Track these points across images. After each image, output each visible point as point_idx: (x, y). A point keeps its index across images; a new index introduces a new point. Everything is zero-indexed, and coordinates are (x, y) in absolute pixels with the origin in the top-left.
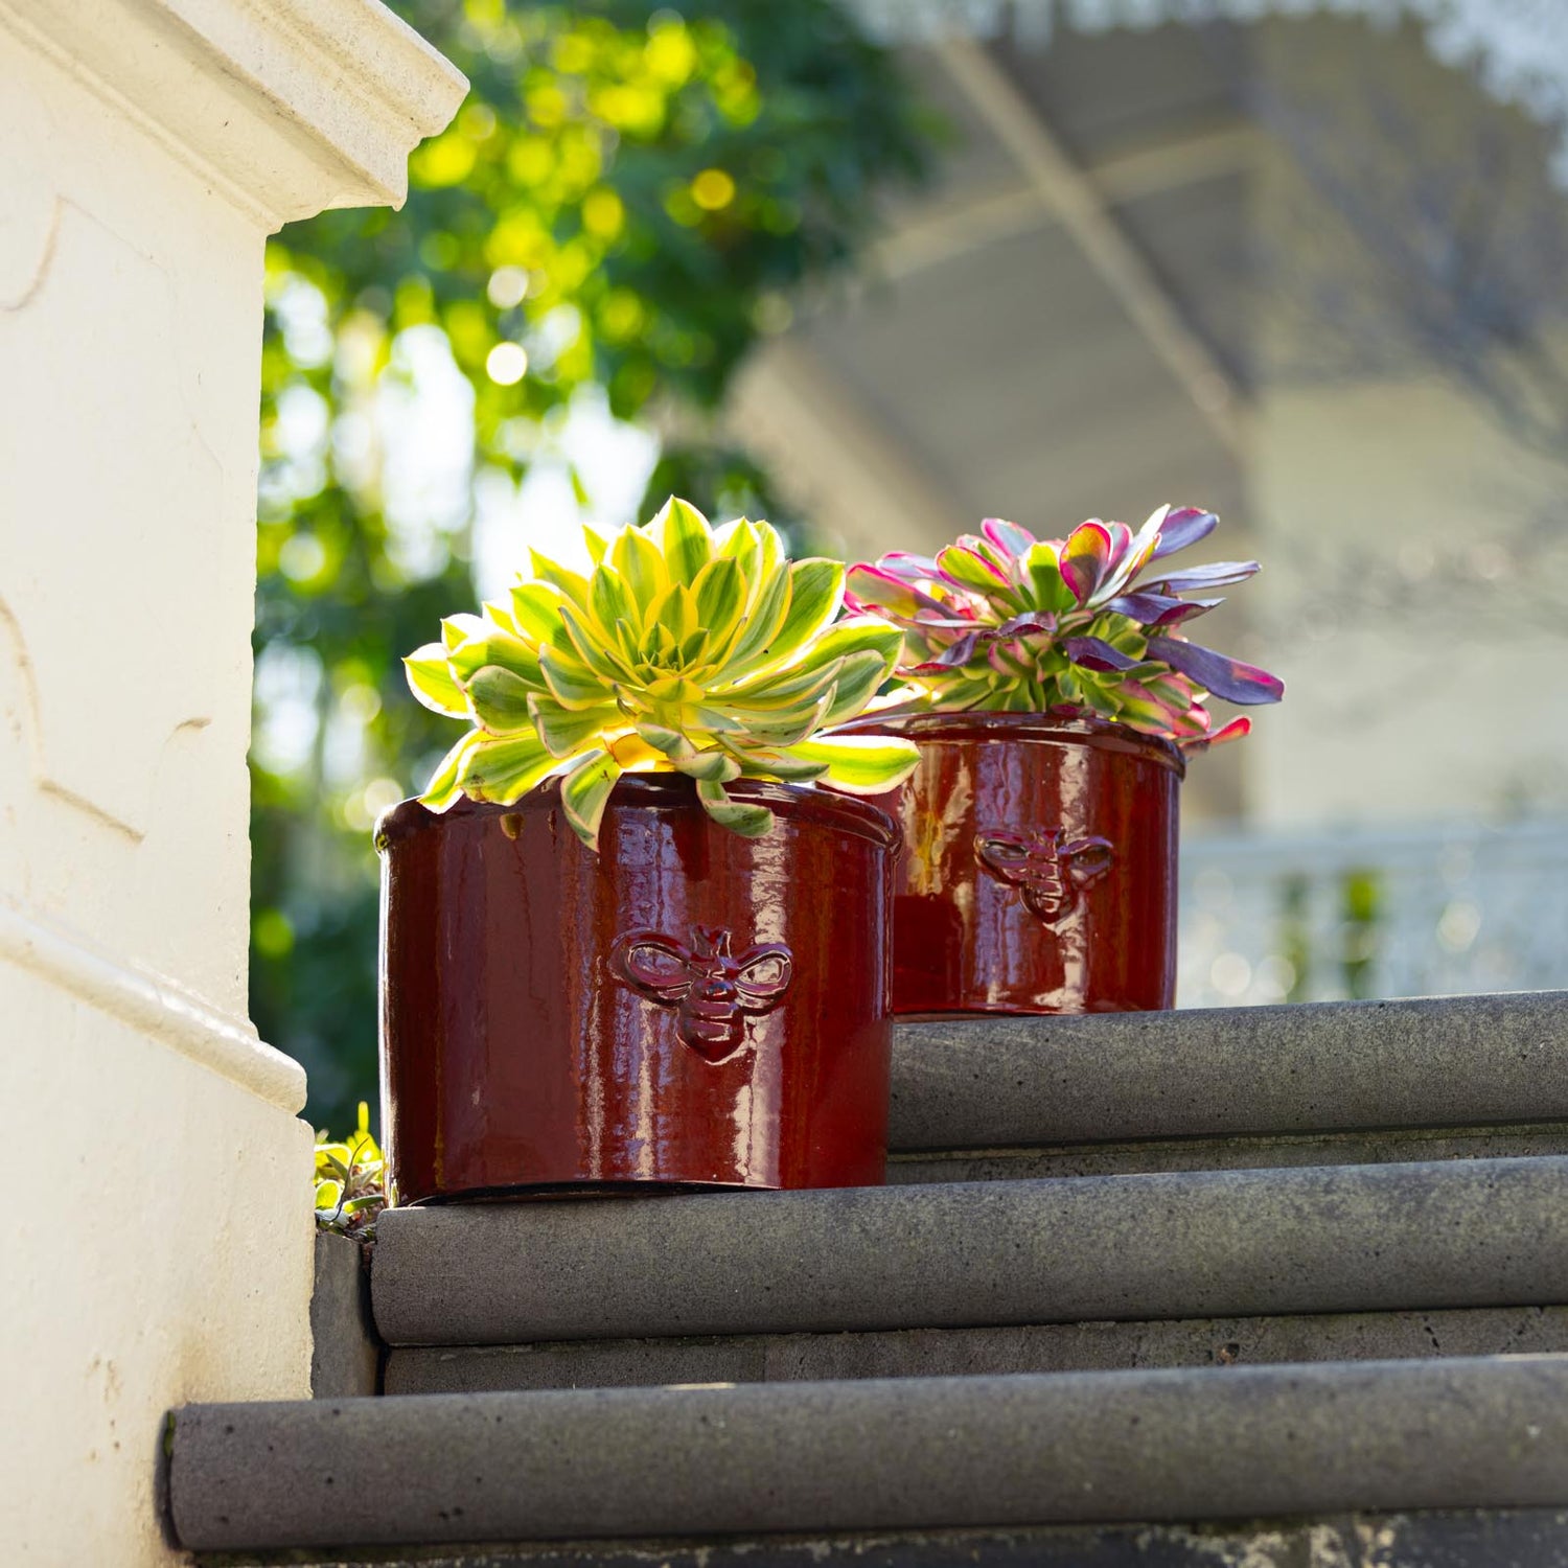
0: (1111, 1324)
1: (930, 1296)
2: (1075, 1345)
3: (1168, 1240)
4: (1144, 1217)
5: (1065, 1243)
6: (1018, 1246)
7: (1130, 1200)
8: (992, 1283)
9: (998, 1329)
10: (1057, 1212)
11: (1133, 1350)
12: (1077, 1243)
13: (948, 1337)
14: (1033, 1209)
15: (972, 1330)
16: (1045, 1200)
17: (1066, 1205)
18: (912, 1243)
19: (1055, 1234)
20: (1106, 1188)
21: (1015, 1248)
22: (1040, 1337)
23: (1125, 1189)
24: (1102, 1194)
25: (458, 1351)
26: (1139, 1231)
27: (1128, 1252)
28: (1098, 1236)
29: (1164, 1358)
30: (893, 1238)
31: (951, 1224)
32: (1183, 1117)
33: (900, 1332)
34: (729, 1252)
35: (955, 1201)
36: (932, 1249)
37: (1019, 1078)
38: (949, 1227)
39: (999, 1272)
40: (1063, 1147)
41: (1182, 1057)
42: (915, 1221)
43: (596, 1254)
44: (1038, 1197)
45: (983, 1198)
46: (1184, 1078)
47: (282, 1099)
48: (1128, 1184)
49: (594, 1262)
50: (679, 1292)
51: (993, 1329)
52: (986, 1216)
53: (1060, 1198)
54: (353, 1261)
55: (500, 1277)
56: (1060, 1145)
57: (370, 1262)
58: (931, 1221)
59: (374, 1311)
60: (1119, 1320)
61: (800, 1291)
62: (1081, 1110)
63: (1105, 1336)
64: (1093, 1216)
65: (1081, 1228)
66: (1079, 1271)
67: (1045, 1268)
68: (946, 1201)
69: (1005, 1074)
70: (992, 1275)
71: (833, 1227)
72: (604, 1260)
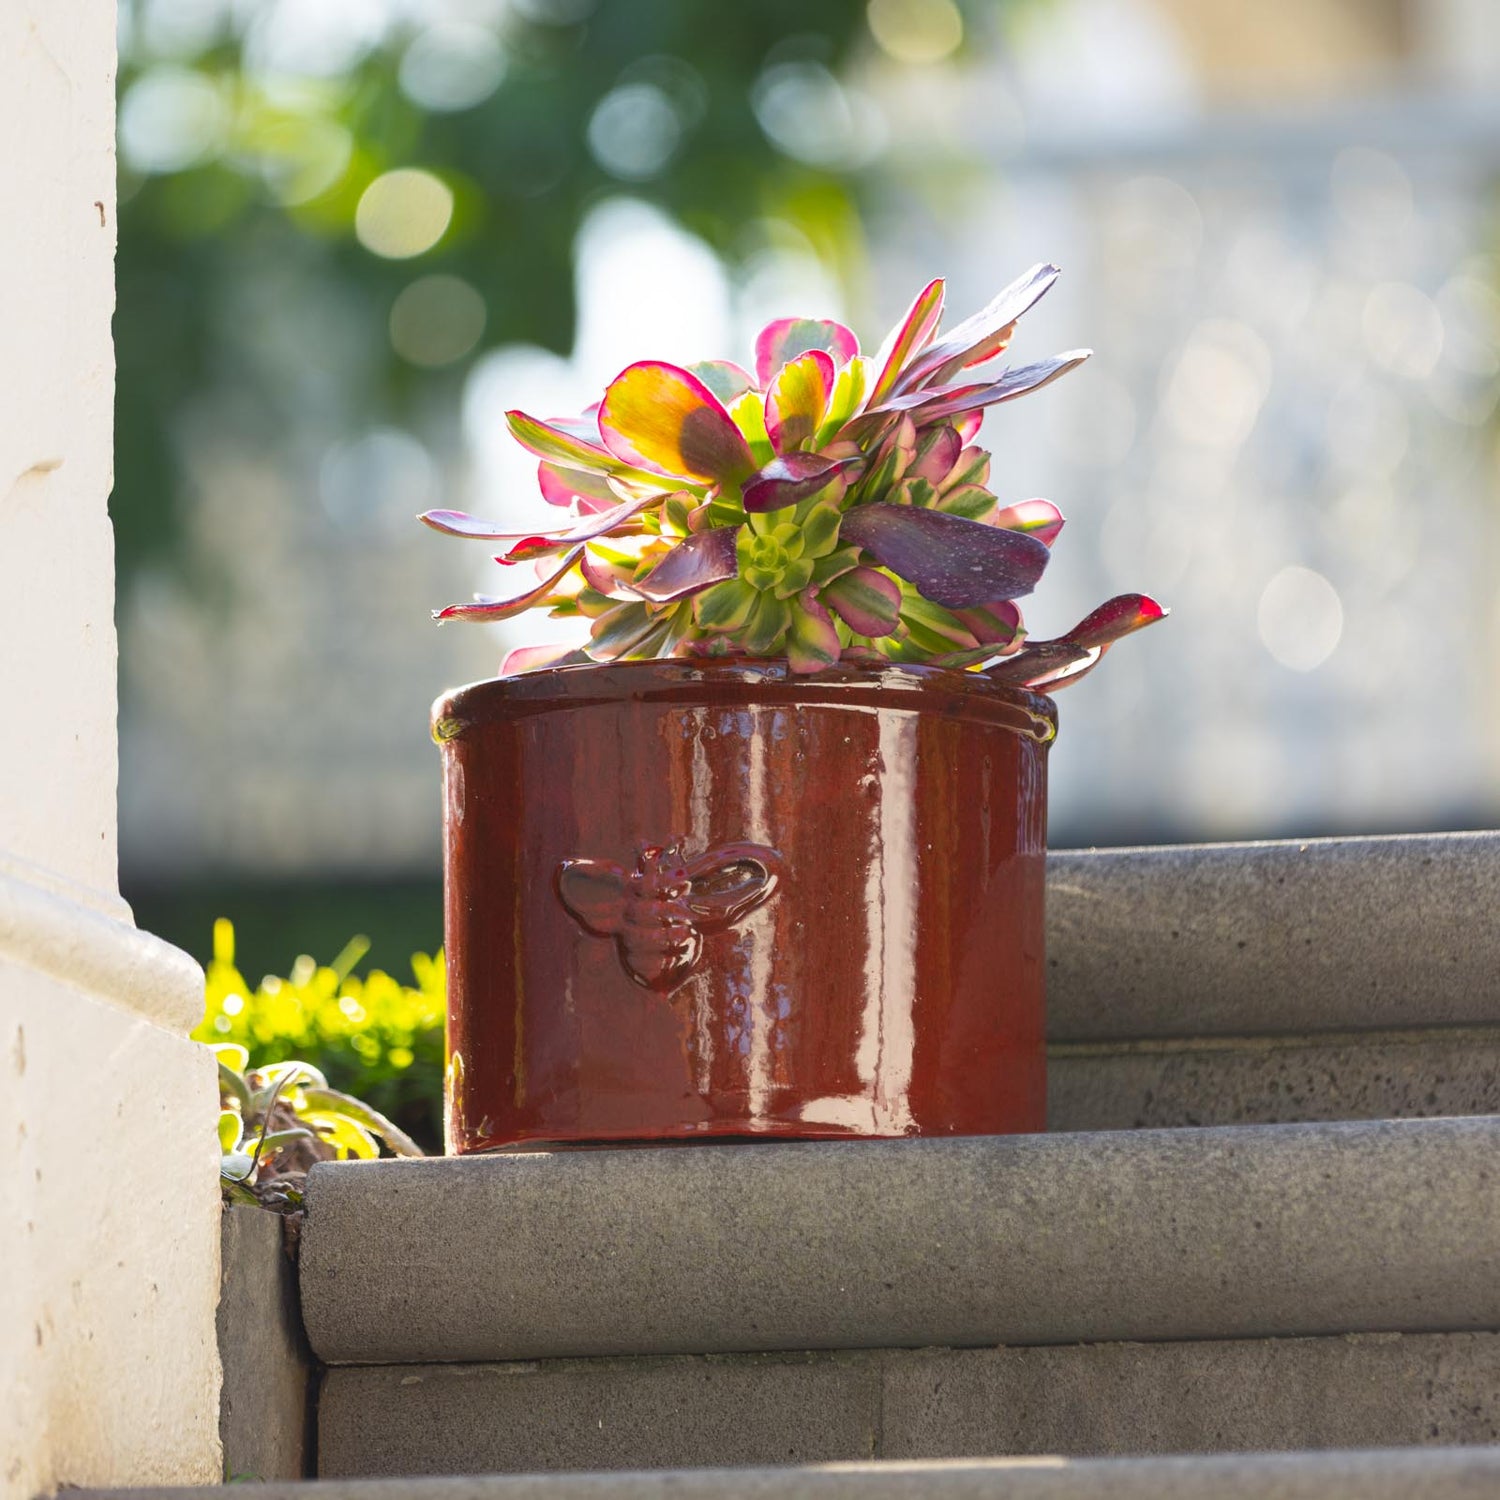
0: (1396, 1336)
1: (1128, 1298)
2: (1341, 1367)
3: (1479, 1218)
4: (1444, 1183)
5: (1328, 1222)
6: (1258, 1225)
7: (1424, 1157)
8: (1220, 1279)
9: (1227, 1343)
10: (1315, 1175)
11: (1428, 1374)
12: (1345, 1221)
13: (1153, 1353)
14: (1281, 1171)
15: (1189, 1344)
16: (1297, 1156)
17: (1328, 1166)
18: (1102, 1221)
19: (1313, 1207)
20: (1386, 1139)
21: (1253, 1230)
22: (1289, 1355)
23: (1417, 1142)
24: (1382, 1150)
25: (427, 1371)
26: (1437, 1204)
27: (1421, 1236)
28: (1377, 1212)
29: (1474, 1387)
30: (1074, 1212)
31: (1160, 1192)
32: (1485, 995)
33: (1083, 1346)
34: (830, 1232)
35: (1164, 1158)
36: (1131, 1230)
37: (1240, 937)
38: (1157, 1197)
39: (1230, 1264)
40: (1305, 1036)
41: (1483, 907)
42: (1105, 1187)
43: (633, 1234)
44: (1286, 1152)
45: (1205, 1154)
46: (1487, 939)
47: (171, 1015)
48: (1419, 1134)
49: (631, 1246)
50: (757, 1290)
51: (1219, 1342)
52: (1211, 1180)
53: (1320, 1153)
54: (272, 1242)
55: (491, 1267)
56: (1301, 1032)
57: (297, 1243)
58: (1130, 1188)
59: (303, 1315)
60: (1405, 1332)
61: (936, 1290)
62: (1332, 985)
63: (1386, 1355)
64: (1369, 1182)
65: (1351, 1200)
66: (1349, 1262)
67: (1299, 1259)
68: (1151, 1158)
69: (1219, 931)
70: (1221, 1269)
71: (984, 1196)
72: (646, 1243)
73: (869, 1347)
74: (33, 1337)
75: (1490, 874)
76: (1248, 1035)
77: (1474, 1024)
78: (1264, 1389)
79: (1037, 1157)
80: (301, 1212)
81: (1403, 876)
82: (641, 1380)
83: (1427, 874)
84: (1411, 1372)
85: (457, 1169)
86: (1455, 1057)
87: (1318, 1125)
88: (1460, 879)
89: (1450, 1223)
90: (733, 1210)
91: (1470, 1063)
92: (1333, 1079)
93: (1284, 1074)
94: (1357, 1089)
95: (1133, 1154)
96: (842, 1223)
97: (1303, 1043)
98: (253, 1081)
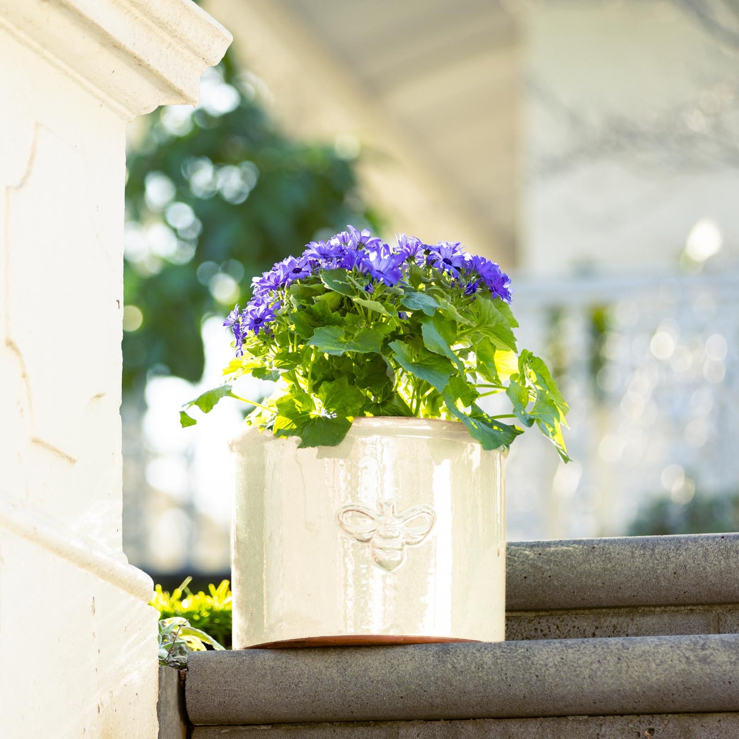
0: (586, 717)
1: (489, 702)
2: (566, 728)
3: (617, 674)
4: (605, 661)
5: (562, 675)
6: (537, 676)
7: (597, 652)
8: (523, 696)
9: (525, 719)
10: (558, 658)
11: (597, 731)
12: (569, 675)
13: (497, 723)
14: (545, 656)
15: (511, 720)
16: (551, 651)
17: (563, 655)
18: (480, 674)
19: (557, 670)
20: (584, 645)
21: (535, 678)
23: (595, 646)
24: (582, 649)
25: (231, 728)
26: (602, 669)
27: (596, 680)
28: (580, 672)
29: (614, 736)
30: (469, 671)
31: (501, 664)
32: (614, 596)
33: (472, 720)
34: (380, 678)
35: (502, 652)
36: (491, 678)
37: (525, 575)
38: (500, 665)
39: (527, 690)
40: (548, 612)
41: (614, 564)
42: (481, 662)
43: (308, 678)
44: (547, 650)
45: (518, 650)
46: (615, 576)
47: (142, 596)
48: (596, 644)
49: (307, 682)
50: (353, 698)
51: (522, 719)
52: (520, 660)
53: (560, 651)
54: (176, 680)
55: (256, 690)
56: (546, 610)
57: (184, 681)
58: (490, 662)
59: (187, 707)
60: (590, 715)
61: (419, 699)
62: (558, 593)
63: (582, 724)
64: (578, 661)
65: (571, 667)
66: (570, 690)
67: (552, 688)
68: (498, 652)
69: (517, 573)
70: (523, 692)
71: (437, 665)
72: (313, 681)
73: (393, 720)
74: (97, 710)
75: (617, 552)
76: (526, 611)
77: (609, 608)
78: (538, 736)
79: (456, 651)
80: (186, 669)
81: (585, 553)
82: (310, 732)
83: (594, 552)
84: (591, 730)
85: (243, 654)
86: (602, 620)
87: (559, 640)
88: (606, 554)
89: (607, 676)
90: (345, 669)
91: (608, 621)
92: (558, 627)
93: (540, 625)
94: (567, 631)
95: (492, 650)
96: (385, 675)
97: (547, 614)
98: (163, 624)
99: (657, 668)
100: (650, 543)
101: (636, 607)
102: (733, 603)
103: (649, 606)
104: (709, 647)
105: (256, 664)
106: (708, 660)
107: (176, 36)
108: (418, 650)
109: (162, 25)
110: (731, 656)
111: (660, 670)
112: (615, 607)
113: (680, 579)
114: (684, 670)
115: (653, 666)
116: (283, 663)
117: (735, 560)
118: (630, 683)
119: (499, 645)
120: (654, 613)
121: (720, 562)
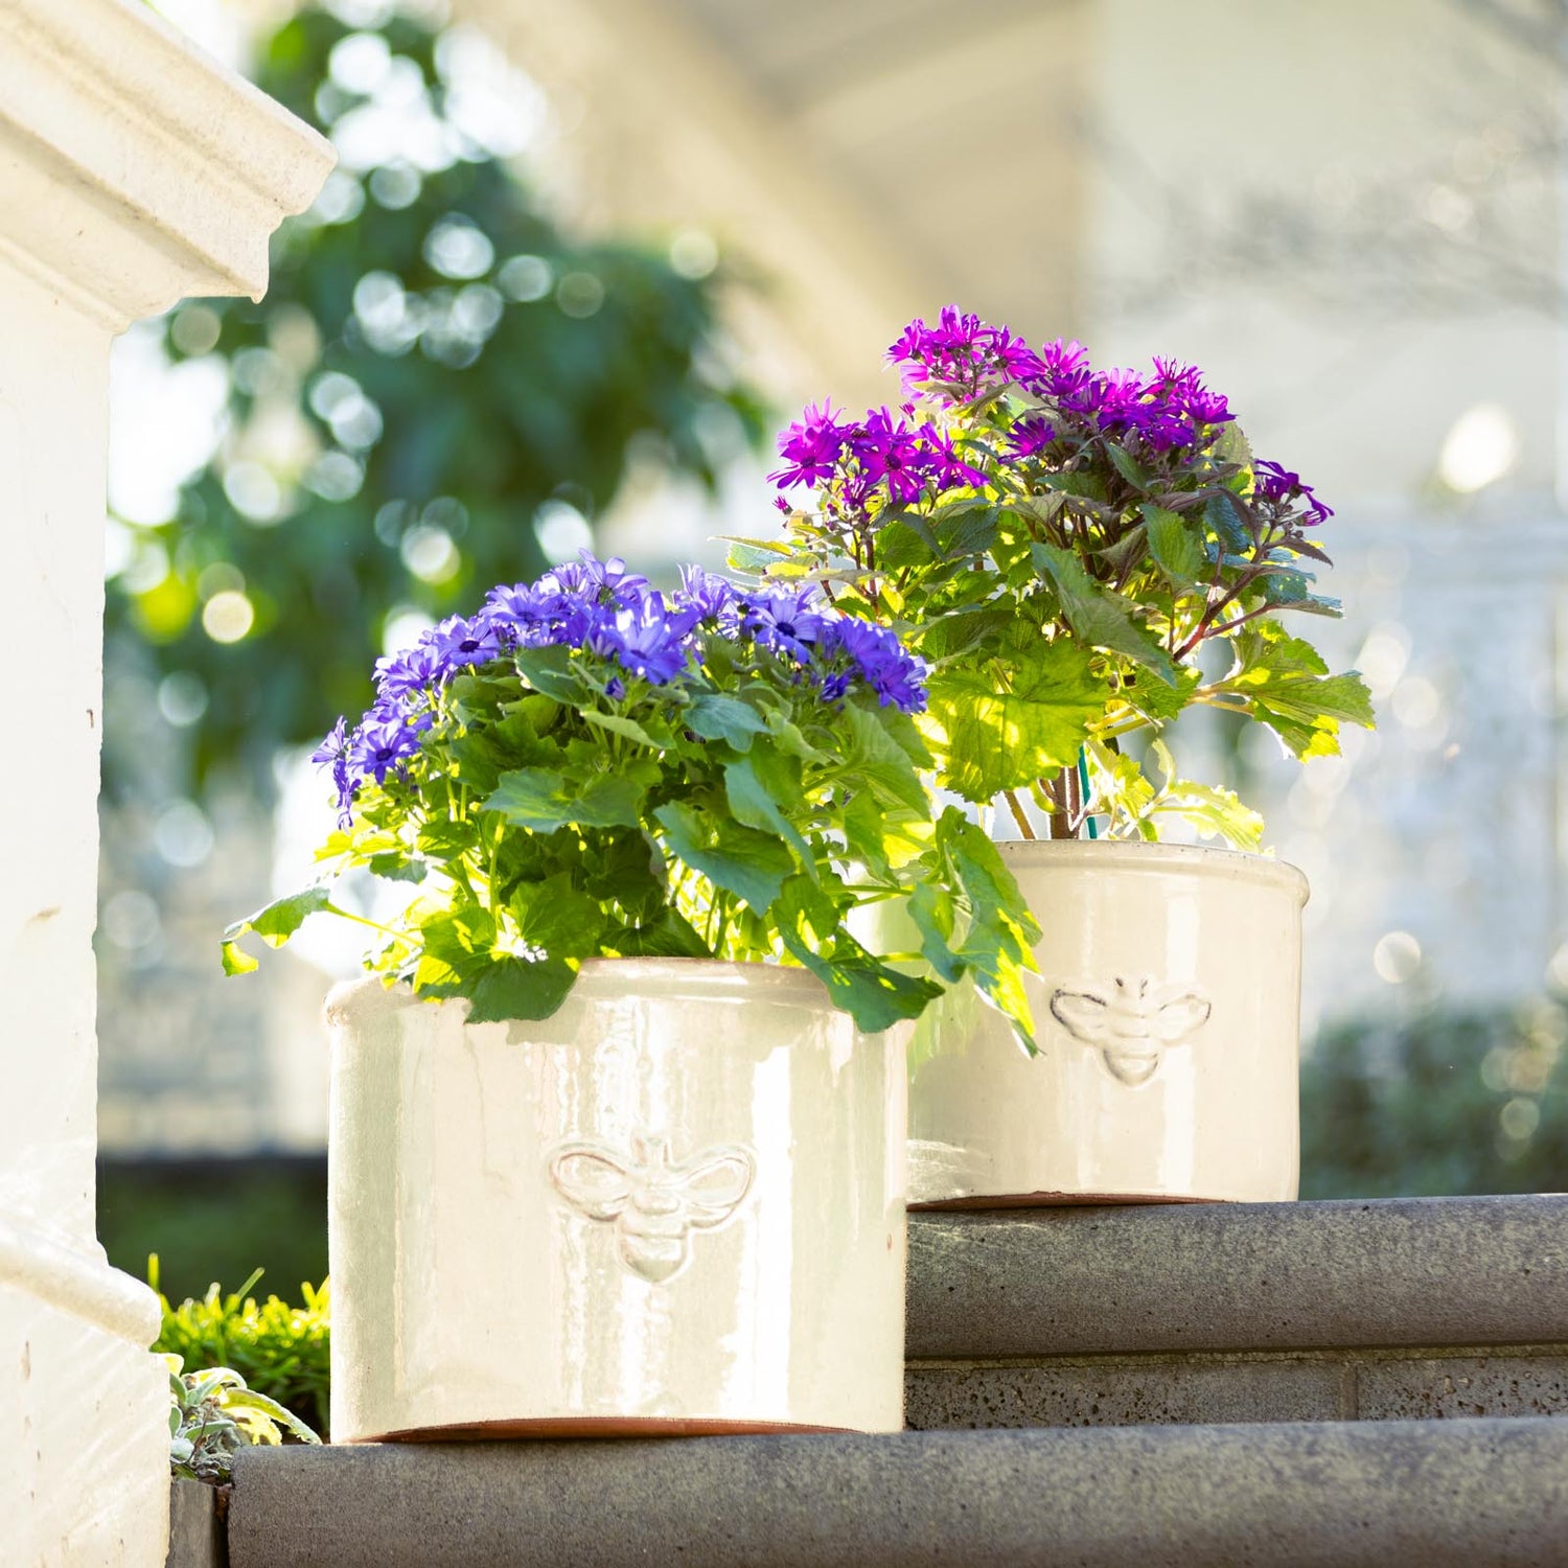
3: (1131, 1504)
4: (1105, 1478)
5: (1017, 1505)
6: (963, 1507)
7: (1090, 1457)
8: (933, 1547)
10: (1007, 1470)
12: (1030, 1504)
14: (981, 1466)
16: (994, 1455)
17: (1018, 1462)
18: (845, 1502)
19: (1006, 1494)
20: (1062, 1443)
21: (959, 1510)
23: (1085, 1445)
24: (1058, 1451)
26: (1099, 1492)
27: (1087, 1516)
28: (1054, 1498)
30: (823, 1494)
31: (889, 1481)
32: (1138, 1330)
34: (636, 1507)
35: (893, 1455)
36: (867, 1509)
37: (951, 1283)
38: (886, 1484)
39: (941, 1536)
40: (998, 1360)
41: (1137, 1263)
42: (847, 1476)
43: (484, 1506)
44: (985, 1451)
45: (924, 1452)
46: (1140, 1288)
47: (135, 1333)
48: (1088, 1440)
49: (483, 1515)
50: (580, 1550)
52: (928, 1472)
53: (1011, 1453)
54: (207, 1507)
55: (375, 1530)
56: (996, 1358)
57: (226, 1509)
58: (866, 1477)
59: (230, 1564)
61: (716, 1553)
62: (1020, 1321)
64: (1048, 1475)
65: (1035, 1489)
66: (1032, 1536)
67: (994, 1533)
68: (883, 1455)
69: (935, 1279)
70: (934, 1540)
71: (754, 1481)
72: (495, 1513)
75: (1143, 1238)
76: (954, 1358)
77: (1128, 1353)
79: (795, 1452)
80: (230, 1485)
81: (1076, 1238)
83: (1095, 1237)
86: (1113, 1378)
87: (1010, 1431)
88: (1120, 1241)
89: (1109, 1508)
90: (562, 1489)
91: (1125, 1382)
92: (1019, 1392)
93: (982, 1388)
94: (1038, 1401)
95: (869, 1451)
96: (645, 1501)
97: (997, 1365)
98: (188, 1383)
99: (1214, 1493)
100: (1212, 1219)
101: (1184, 1352)
102: (1386, 1346)
103: (1212, 1351)
104: (1323, 1449)
105: (376, 1475)
106: (1322, 1477)
107: (215, 156)
108: (716, 1450)
109: (185, 135)
110: (1371, 1469)
111: (1220, 1497)
112: (1139, 1353)
113: (1276, 1295)
114: (1270, 1497)
115: (1206, 1487)
116: (433, 1474)
117: (1390, 1256)
118: (1157, 1523)
119: (885, 1440)
120: (1221, 1364)
121: (1358, 1260)
